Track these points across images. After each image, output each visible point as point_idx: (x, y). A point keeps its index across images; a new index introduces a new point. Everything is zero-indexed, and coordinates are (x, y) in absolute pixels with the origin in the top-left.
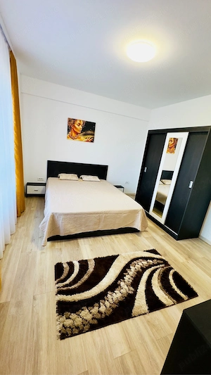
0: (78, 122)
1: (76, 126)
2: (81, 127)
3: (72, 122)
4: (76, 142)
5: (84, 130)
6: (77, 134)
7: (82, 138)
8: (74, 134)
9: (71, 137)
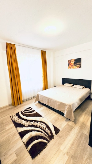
0: (72, 60)
1: (71, 62)
2: (73, 62)
3: (70, 61)
4: (72, 69)
5: (75, 63)
6: (72, 66)
7: (75, 67)
8: (71, 66)
9: (70, 68)
